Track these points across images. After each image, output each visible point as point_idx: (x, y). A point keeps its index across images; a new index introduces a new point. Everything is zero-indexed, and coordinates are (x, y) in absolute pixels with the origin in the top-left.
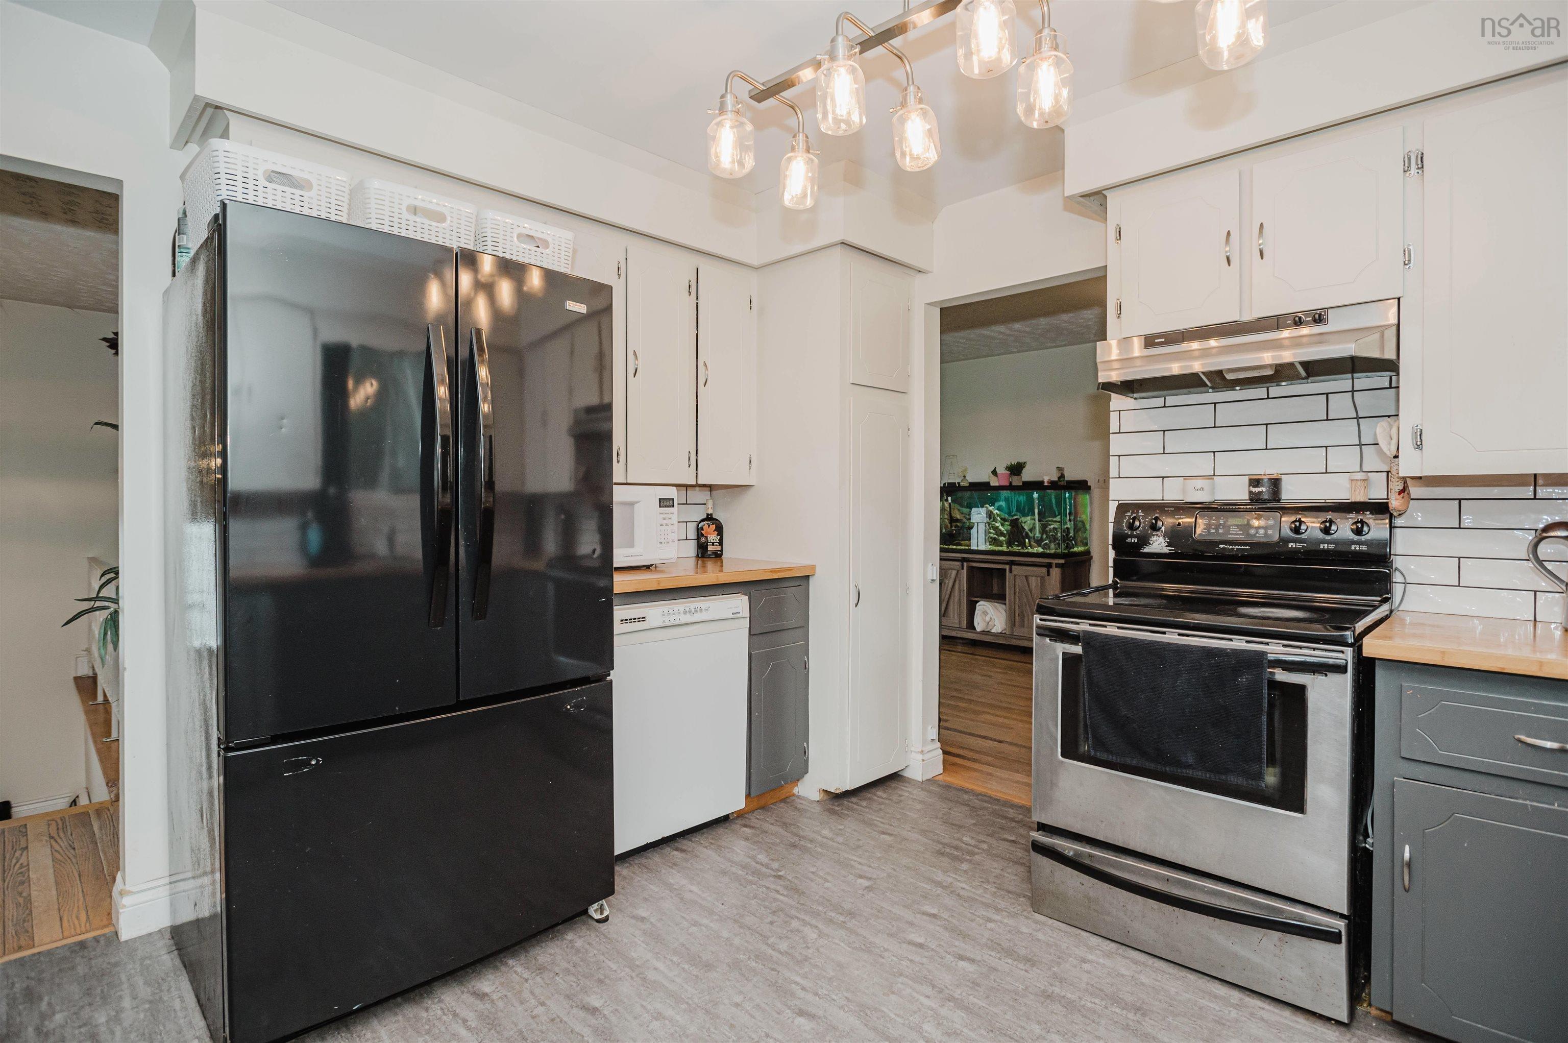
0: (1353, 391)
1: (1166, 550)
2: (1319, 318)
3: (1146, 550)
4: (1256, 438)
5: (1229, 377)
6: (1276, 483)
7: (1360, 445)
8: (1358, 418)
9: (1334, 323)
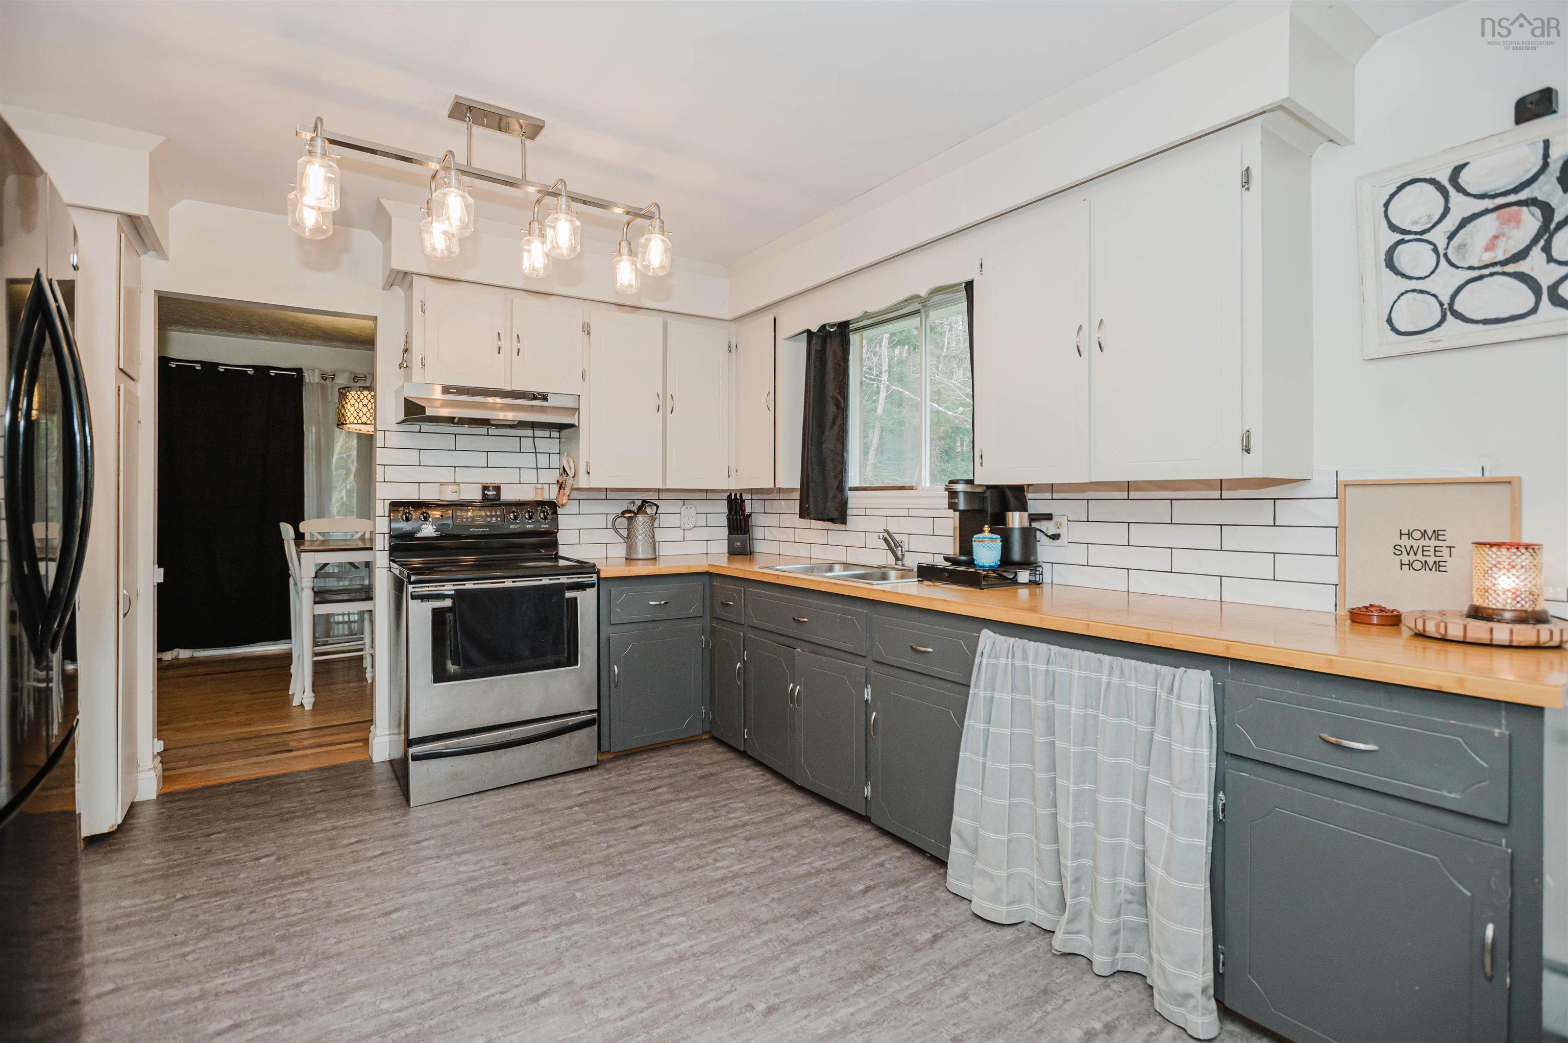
0: (534, 437)
1: (434, 535)
2: (544, 397)
3: (419, 535)
4: (481, 459)
5: (492, 422)
6: (498, 489)
7: (537, 468)
8: (536, 453)
9: (551, 402)
